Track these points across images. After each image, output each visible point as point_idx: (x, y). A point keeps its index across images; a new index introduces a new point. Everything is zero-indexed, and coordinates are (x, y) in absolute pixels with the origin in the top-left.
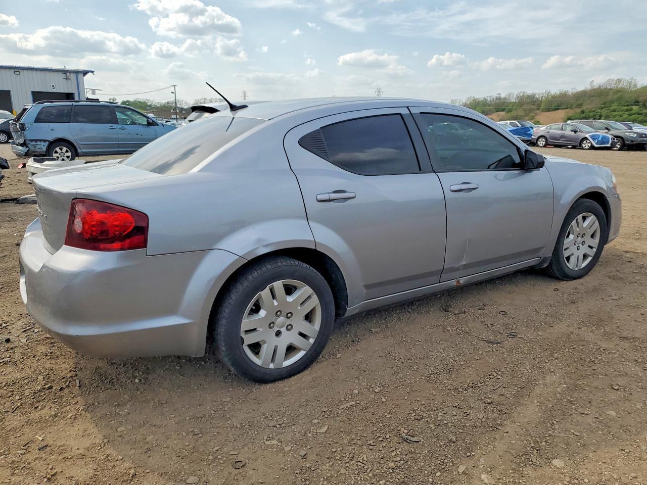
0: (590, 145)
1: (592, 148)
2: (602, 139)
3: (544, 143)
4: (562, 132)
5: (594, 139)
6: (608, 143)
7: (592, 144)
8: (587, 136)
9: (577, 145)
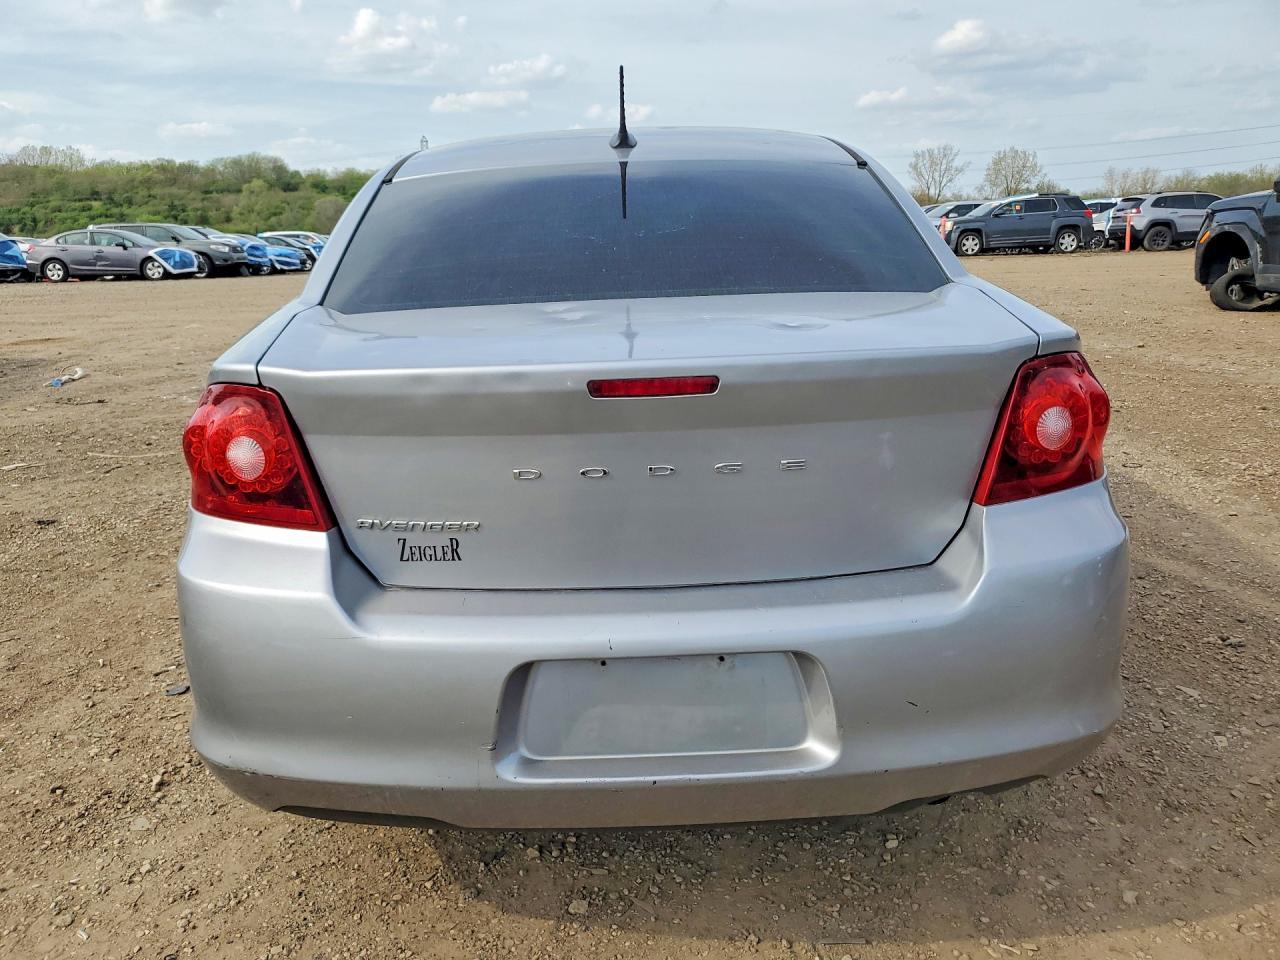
0: (161, 270)
1: (167, 276)
2: (180, 257)
3: (61, 273)
4: (95, 248)
5: (166, 260)
6: (192, 265)
7: (165, 269)
8: (151, 253)
9: (137, 273)
